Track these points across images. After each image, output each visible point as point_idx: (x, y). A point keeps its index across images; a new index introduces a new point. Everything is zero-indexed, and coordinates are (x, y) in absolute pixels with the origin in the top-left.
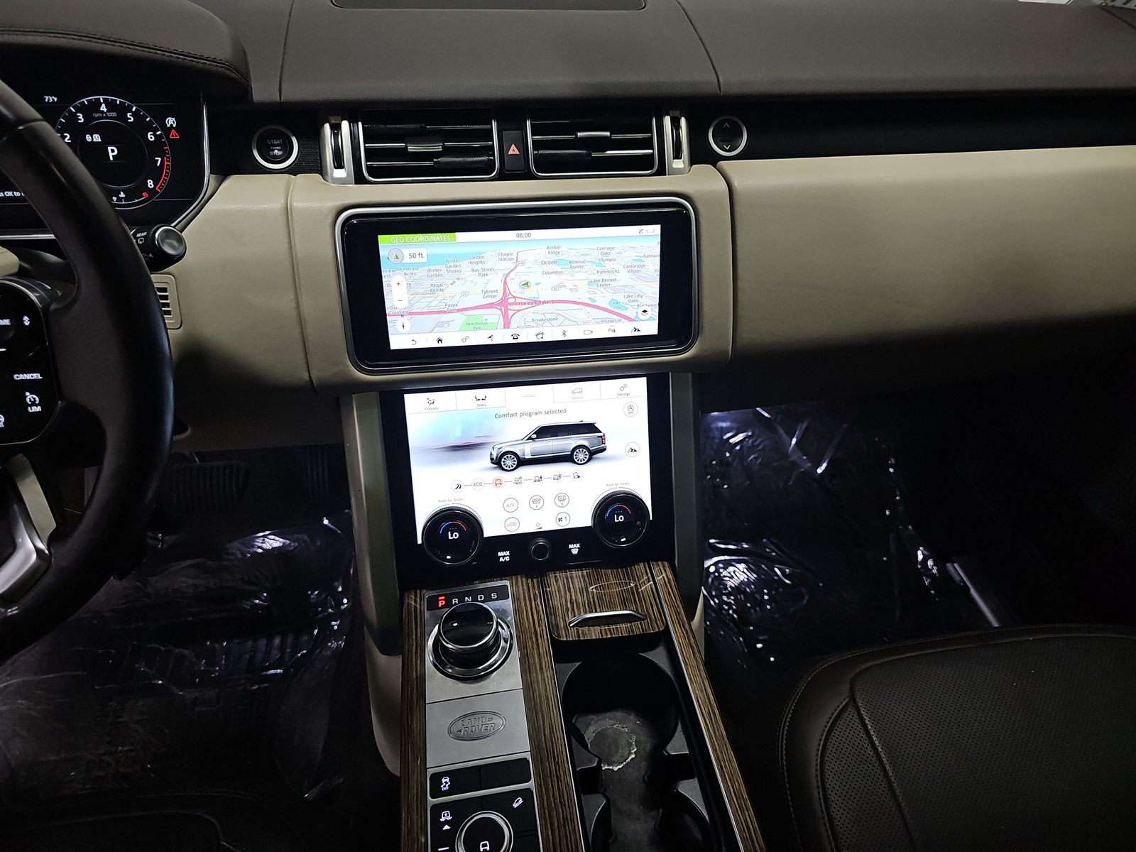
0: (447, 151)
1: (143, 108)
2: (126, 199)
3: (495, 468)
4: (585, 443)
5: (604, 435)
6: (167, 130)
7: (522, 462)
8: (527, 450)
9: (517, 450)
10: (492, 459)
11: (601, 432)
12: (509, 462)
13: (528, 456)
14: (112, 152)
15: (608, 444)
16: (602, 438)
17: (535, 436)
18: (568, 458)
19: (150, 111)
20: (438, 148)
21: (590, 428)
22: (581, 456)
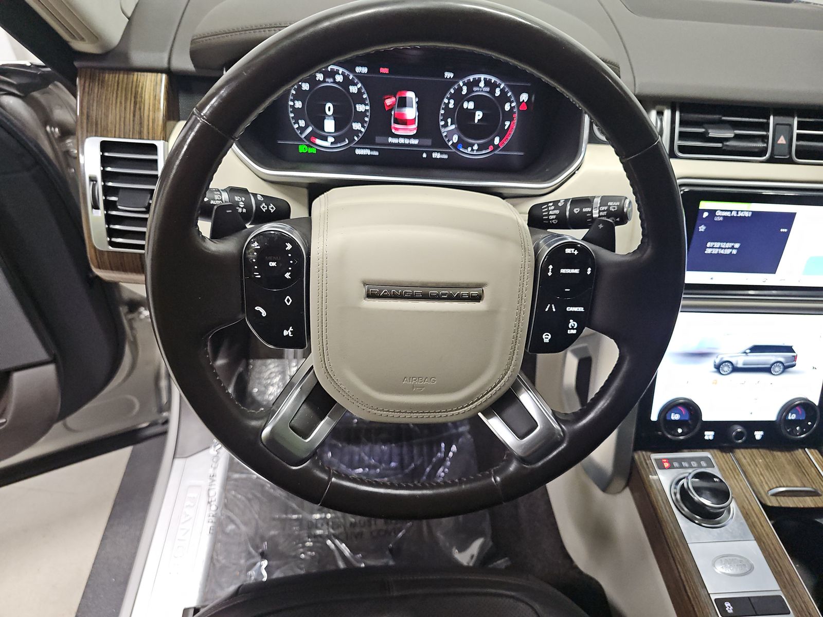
0: (738, 137)
1: (508, 86)
2: (477, 150)
3: (715, 372)
4: (782, 360)
5: (797, 356)
6: (519, 103)
7: (735, 369)
8: (740, 362)
9: (734, 361)
10: (715, 365)
11: (794, 352)
12: (726, 369)
13: (740, 365)
14: (479, 115)
15: (797, 362)
16: (795, 358)
17: (748, 351)
18: (767, 370)
19: (512, 88)
20: (729, 134)
21: (789, 349)
22: (777, 369)
